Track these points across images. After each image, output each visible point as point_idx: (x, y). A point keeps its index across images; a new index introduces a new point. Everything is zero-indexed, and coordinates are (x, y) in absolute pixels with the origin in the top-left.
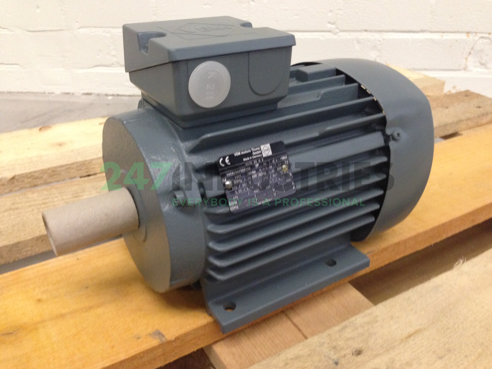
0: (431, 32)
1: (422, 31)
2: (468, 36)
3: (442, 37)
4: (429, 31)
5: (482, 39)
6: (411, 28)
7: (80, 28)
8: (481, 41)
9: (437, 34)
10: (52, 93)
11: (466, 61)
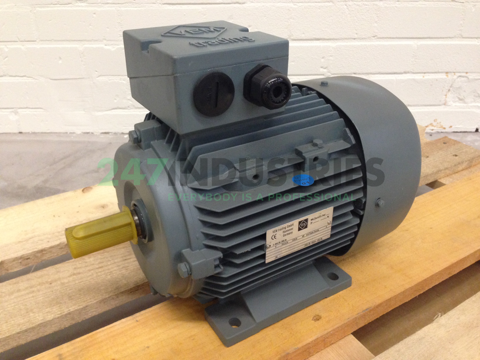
0: (414, 73)
1: (405, 73)
2: (447, 76)
3: (423, 77)
4: (411, 72)
5: (460, 78)
6: (395, 71)
7: (99, 76)
8: (459, 79)
9: (419, 75)
10: (74, 133)
11: (446, 97)
